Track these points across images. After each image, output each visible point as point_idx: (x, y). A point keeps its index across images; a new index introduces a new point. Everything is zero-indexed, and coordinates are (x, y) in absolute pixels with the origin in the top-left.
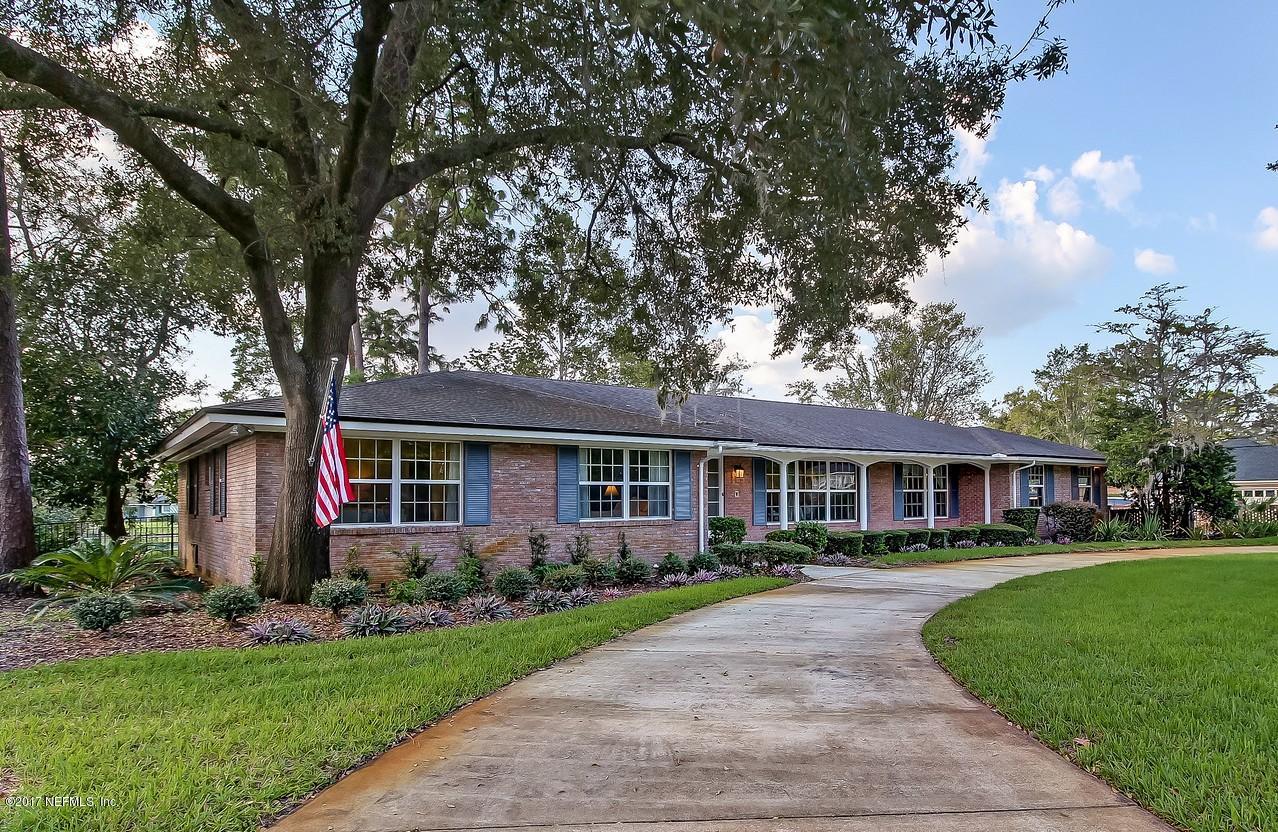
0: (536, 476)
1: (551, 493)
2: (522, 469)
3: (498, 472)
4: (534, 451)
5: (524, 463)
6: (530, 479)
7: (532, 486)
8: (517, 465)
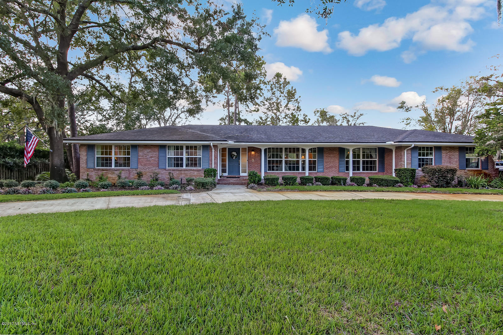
0: (152, 155)
1: (157, 160)
2: (148, 152)
3: (140, 153)
4: (152, 147)
5: (148, 150)
6: (150, 155)
7: (151, 157)
8: (146, 151)
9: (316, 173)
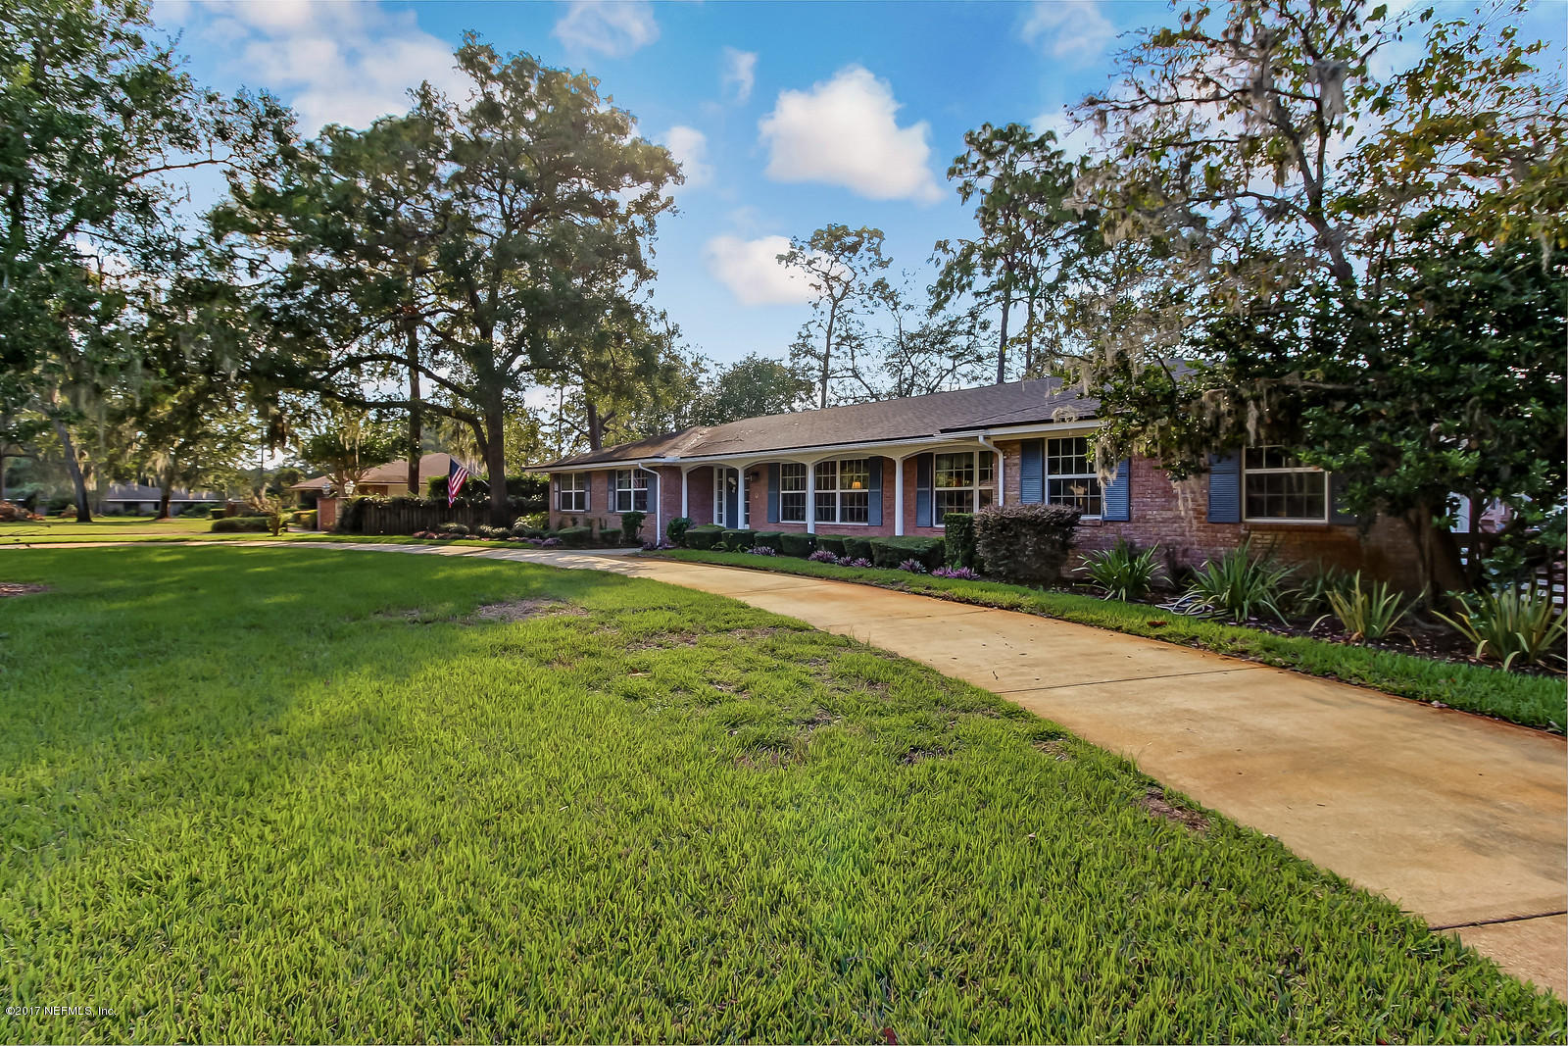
9: (865, 528)
